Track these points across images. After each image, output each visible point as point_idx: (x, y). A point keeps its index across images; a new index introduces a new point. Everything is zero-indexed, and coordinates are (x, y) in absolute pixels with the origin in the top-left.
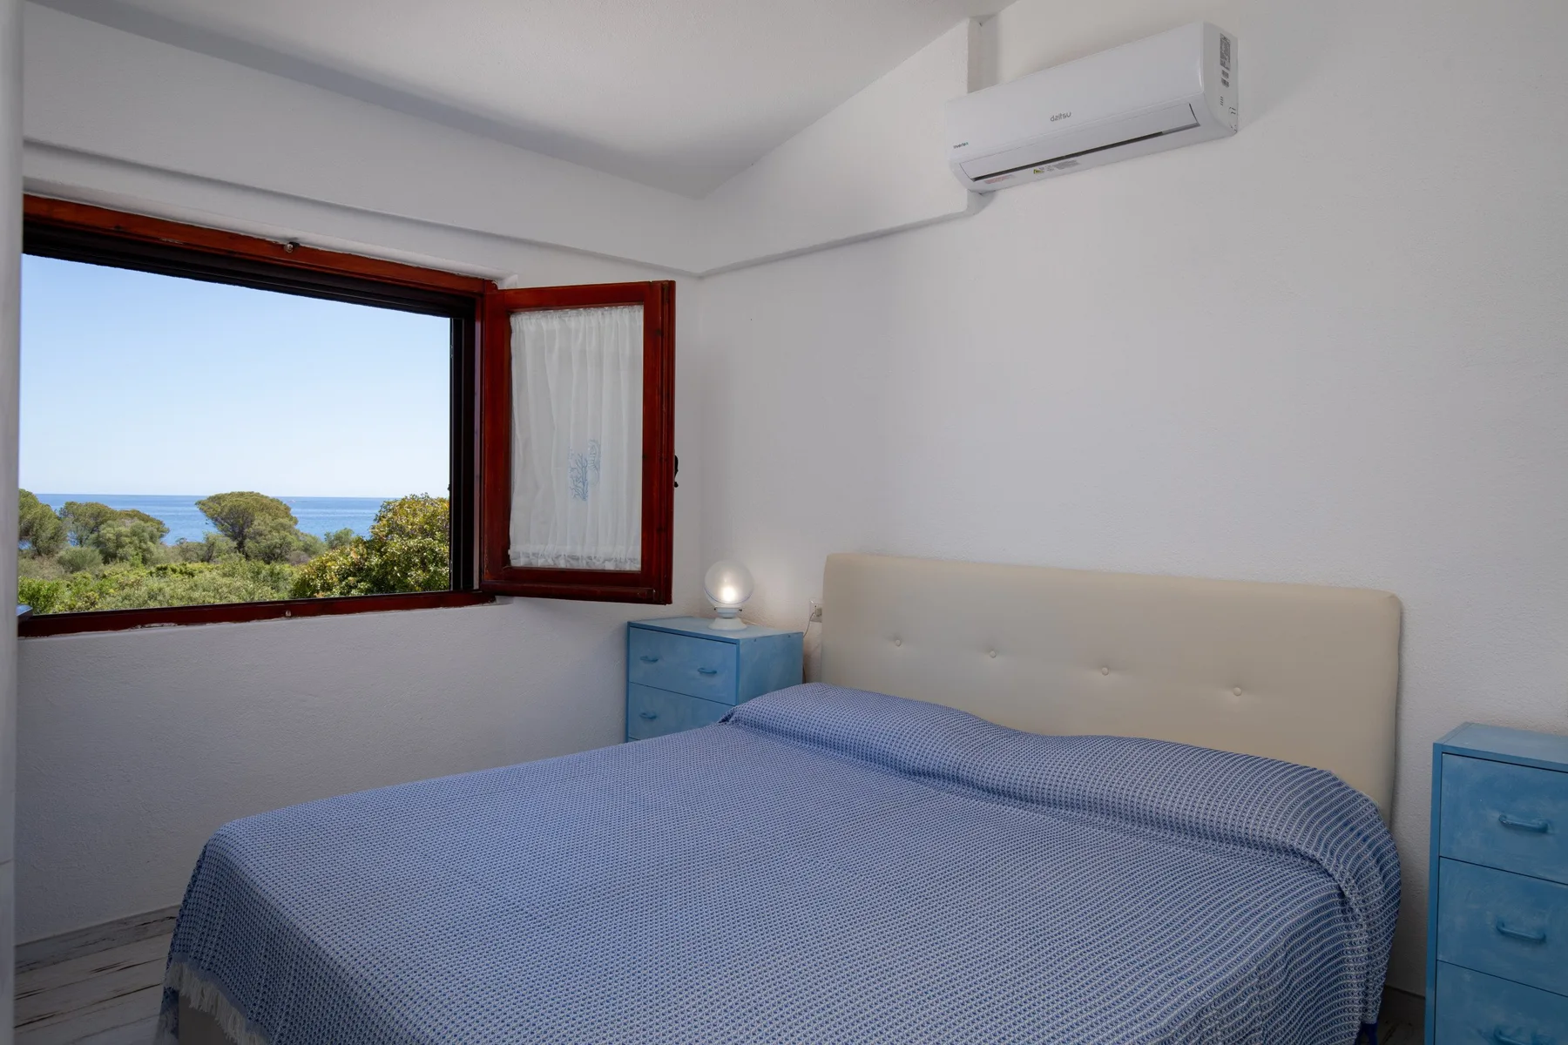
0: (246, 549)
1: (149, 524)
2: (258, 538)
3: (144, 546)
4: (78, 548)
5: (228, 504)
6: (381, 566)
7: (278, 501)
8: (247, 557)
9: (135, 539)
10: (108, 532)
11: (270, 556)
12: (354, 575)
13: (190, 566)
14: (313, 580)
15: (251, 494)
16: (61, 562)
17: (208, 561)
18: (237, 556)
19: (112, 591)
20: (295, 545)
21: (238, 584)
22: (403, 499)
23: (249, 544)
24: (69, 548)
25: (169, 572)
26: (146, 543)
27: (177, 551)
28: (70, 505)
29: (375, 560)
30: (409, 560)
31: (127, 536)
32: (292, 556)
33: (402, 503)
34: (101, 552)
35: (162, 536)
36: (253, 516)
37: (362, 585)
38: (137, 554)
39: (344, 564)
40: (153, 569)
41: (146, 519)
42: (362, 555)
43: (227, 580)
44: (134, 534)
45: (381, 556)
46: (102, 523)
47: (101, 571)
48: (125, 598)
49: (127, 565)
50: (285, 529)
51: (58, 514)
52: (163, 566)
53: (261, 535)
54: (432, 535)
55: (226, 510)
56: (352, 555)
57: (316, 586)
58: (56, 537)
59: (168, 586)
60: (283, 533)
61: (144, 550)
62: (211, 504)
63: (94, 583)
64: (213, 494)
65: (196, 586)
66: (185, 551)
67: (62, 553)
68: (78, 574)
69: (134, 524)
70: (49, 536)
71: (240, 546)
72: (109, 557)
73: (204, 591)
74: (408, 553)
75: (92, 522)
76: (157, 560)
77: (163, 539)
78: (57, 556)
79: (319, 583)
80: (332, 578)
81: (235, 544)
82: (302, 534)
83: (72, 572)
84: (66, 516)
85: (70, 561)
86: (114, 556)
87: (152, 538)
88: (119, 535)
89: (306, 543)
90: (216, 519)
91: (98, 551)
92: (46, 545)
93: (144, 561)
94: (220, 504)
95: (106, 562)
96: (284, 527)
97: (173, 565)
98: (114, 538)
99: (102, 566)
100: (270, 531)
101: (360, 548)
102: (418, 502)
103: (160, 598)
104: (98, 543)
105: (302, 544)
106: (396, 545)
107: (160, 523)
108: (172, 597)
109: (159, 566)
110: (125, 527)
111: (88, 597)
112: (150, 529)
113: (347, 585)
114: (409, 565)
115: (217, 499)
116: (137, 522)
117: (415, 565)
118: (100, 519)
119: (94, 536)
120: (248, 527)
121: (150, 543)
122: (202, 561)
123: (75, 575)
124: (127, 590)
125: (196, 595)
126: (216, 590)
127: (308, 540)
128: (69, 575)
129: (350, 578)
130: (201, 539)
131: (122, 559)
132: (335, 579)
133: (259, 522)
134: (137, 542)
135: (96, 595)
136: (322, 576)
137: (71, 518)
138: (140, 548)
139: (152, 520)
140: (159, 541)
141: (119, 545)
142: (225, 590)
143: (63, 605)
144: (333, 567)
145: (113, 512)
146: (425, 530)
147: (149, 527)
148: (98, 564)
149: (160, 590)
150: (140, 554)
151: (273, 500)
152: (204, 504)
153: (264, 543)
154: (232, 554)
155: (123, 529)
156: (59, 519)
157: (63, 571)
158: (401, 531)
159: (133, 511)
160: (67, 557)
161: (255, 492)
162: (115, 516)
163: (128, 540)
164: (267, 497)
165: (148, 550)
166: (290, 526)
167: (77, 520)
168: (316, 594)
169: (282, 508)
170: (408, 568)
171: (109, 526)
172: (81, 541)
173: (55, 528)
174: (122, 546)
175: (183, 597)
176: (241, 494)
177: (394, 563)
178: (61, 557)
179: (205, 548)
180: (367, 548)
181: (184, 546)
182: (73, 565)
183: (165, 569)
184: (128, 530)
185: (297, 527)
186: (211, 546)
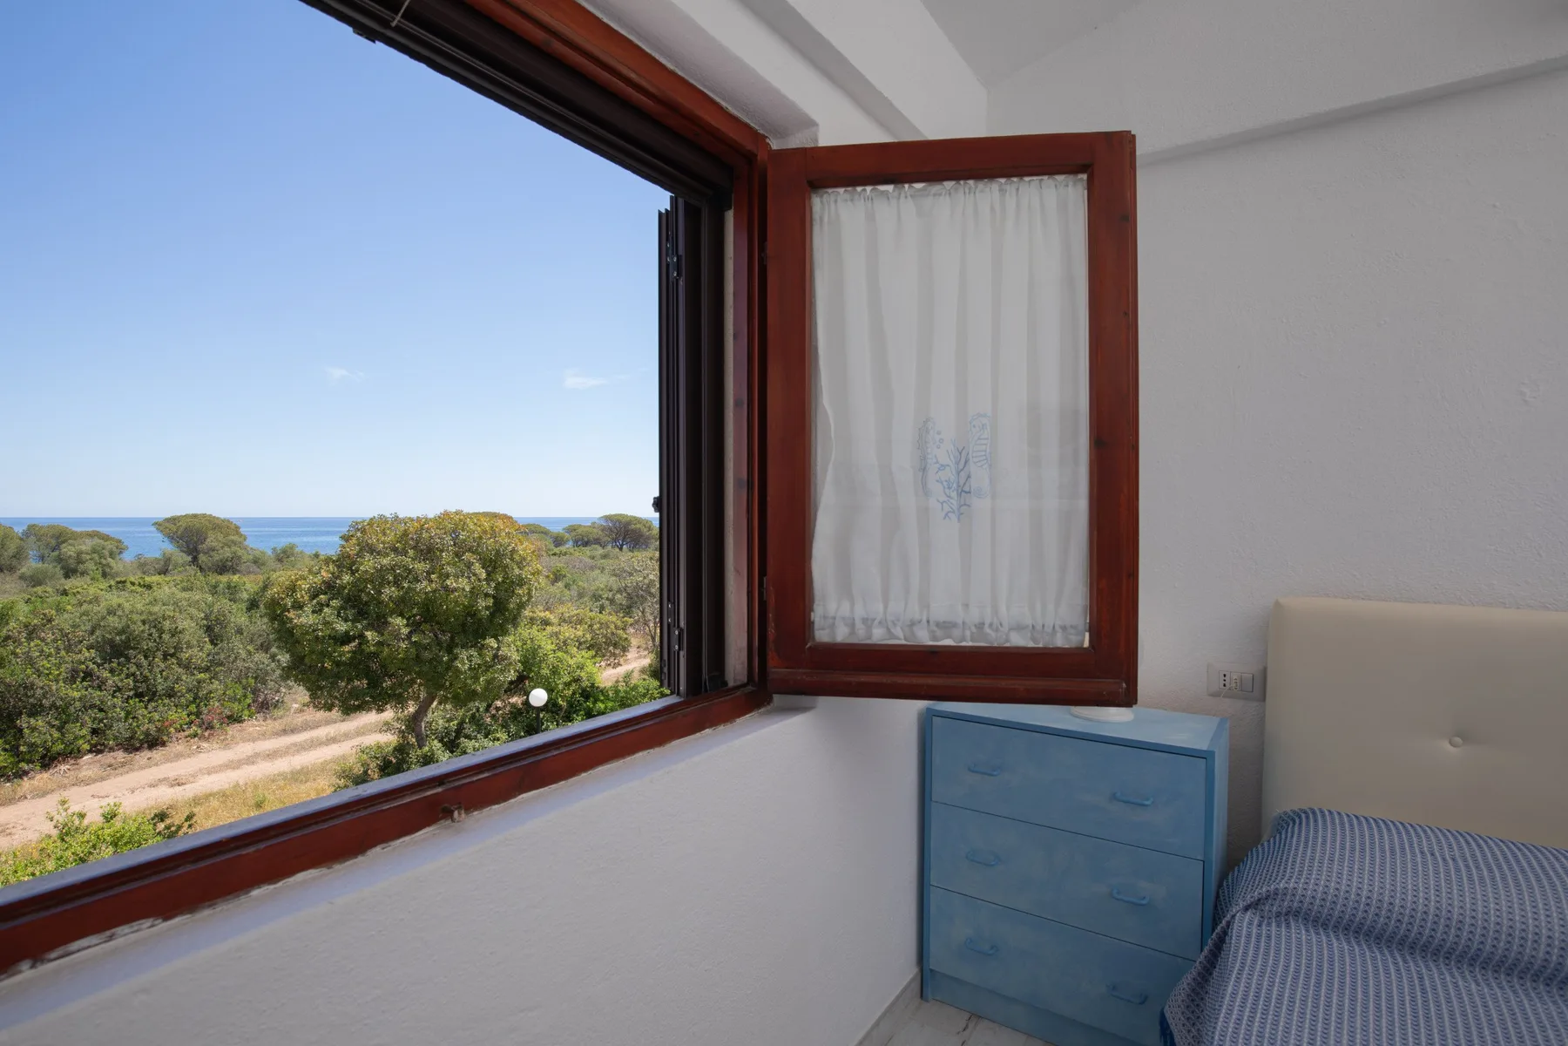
0: (200, 562)
1: (108, 542)
2: (212, 554)
3: (104, 562)
4: (40, 565)
5: (183, 524)
6: (354, 584)
7: (228, 521)
8: (201, 569)
9: (95, 555)
10: (69, 550)
11: (222, 568)
12: (325, 593)
13: (148, 579)
14: (283, 599)
15: (204, 516)
16: (22, 577)
17: (165, 574)
18: (192, 570)
19: (69, 607)
20: (245, 558)
21: (197, 597)
22: (371, 519)
23: (202, 558)
24: (31, 565)
25: (128, 585)
26: (105, 559)
27: (135, 566)
28: (31, 527)
29: (347, 578)
30: (383, 578)
31: (87, 554)
32: (243, 567)
33: (371, 522)
34: (62, 568)
35: (121, 553)
36: (206, 534)
37: (334, 603)
38: (97, 569)
39: (315, 583)
40: (113, 583)
41: (106, 538)
42: (333, 574)
43: (186, 595)
44: (94, 551)
45: (353, 573)
46: (63, 542)
47: (63, 585)
48: (83, 614)
49: (88, 579)
50: (235, 544)
51: (20, 535)
52: (123, 579)
53: (214, 550)
54: (405, 553)
55: (182, 529)
56: (323, 573)
57: (286, 605)
58: (19, 555)
59: (128, 601)
60: (234, 548)
61: (104, 565)
62: (167, 525)
63: (54, 599)
64: (169, 516)
65: (155, 600)
66: (143, 566)
67: (24, 570)
68: (39, 589)
69: (94, 543)
70: (11, 554)
71: (195, 559)
72: (69, 573)
73: (164, 605)
74: (381, 571)
75: (53, 542)
76: (117, 574)
77: (121, 556)
78: (19, 573)
79: (289, 602)
80: (302, 597)
81: (189, 558)
82: (252, 549)
83: (34, 586)
84: (28, 537)
85: (31, 577)
86: (74, 571)
87: (112, 555)
88: (79, 554)
89: (255, 557)
90: (172, 538)
91: (59, 566)
92: (8, 563)
93: (104, 575)
94: (175, 525)
95: (67, 576)
96: (234, 543)
97: (133, 579)
98: (75, 555)
99: (63, 581)
100: (222, 547)
101: (331, 567)
102: (386, 522)
103: (120, 613)
104: (59, 560)
105: (251, 557)
106: (368, 564)
107: (120, 541)
108: (132, 612)
109: (118, 579)
110: (85, 546)
111: (44, 615)
112: (110, 546)
113: (318, 603)
114: (384, 582)
115: (173, 520)
116: (97, 541)
117: (389, 583)
118: (62, 539)
119: (56, 553)
120: (202, 543)
121: (110, 560)
122: (159, 574)
123: (35, 589)
124: (85, 606)
125: (156, 609)
126: (175, 604)
127: (257, 553)
128: (30, 589)
129: (322, 596)
130: (158, 555)
131: (82, 574)
132: (306, 598)
133: (212, 540)
134: (97, 558)
135: (53, 612)
136: (292, 595)
137: (33, 538)
138: (100, 564)
139: (112, 539)
140: (118, 557)
141: (80, 561)
142: (185, 603)
143: (18, 622)
144: (303, 586)
145: (73, 533)
146: (397, 548)
147: (109, 545)
148: (59, 579)
149: (119, 605)
150: (100, 569)
151: (223, 521)
152: (160, 525)
153: (217, 557)
154: (187, 567)
155: (84, 548)
156: (21, 539)
157: (25, 585)
158: (372, 550)
159: (93, 531)
160: (29, 573)
161: (208, 513)
162: (76, 536)
163: (88, 557)
164: (218, 518)
165: (108, 565)
166: (240, 543)
167: (39, 540)
168: (287, 613)
169: (233, 527)
170: (382, 585)
171: (70, 545)
172: (42, 558)
173: (17, 548)
174: (83, 563)
175: (142, 612)
176: (195, 516)
177: (366, 581)
178: (23, 573)
179: (162, 563)
180: (338, 567)
181: (142, 561)
182: (36, 580)
183: (125, 582)
184: (89, 548)
185: (246, 543)
186: (167, 560)
